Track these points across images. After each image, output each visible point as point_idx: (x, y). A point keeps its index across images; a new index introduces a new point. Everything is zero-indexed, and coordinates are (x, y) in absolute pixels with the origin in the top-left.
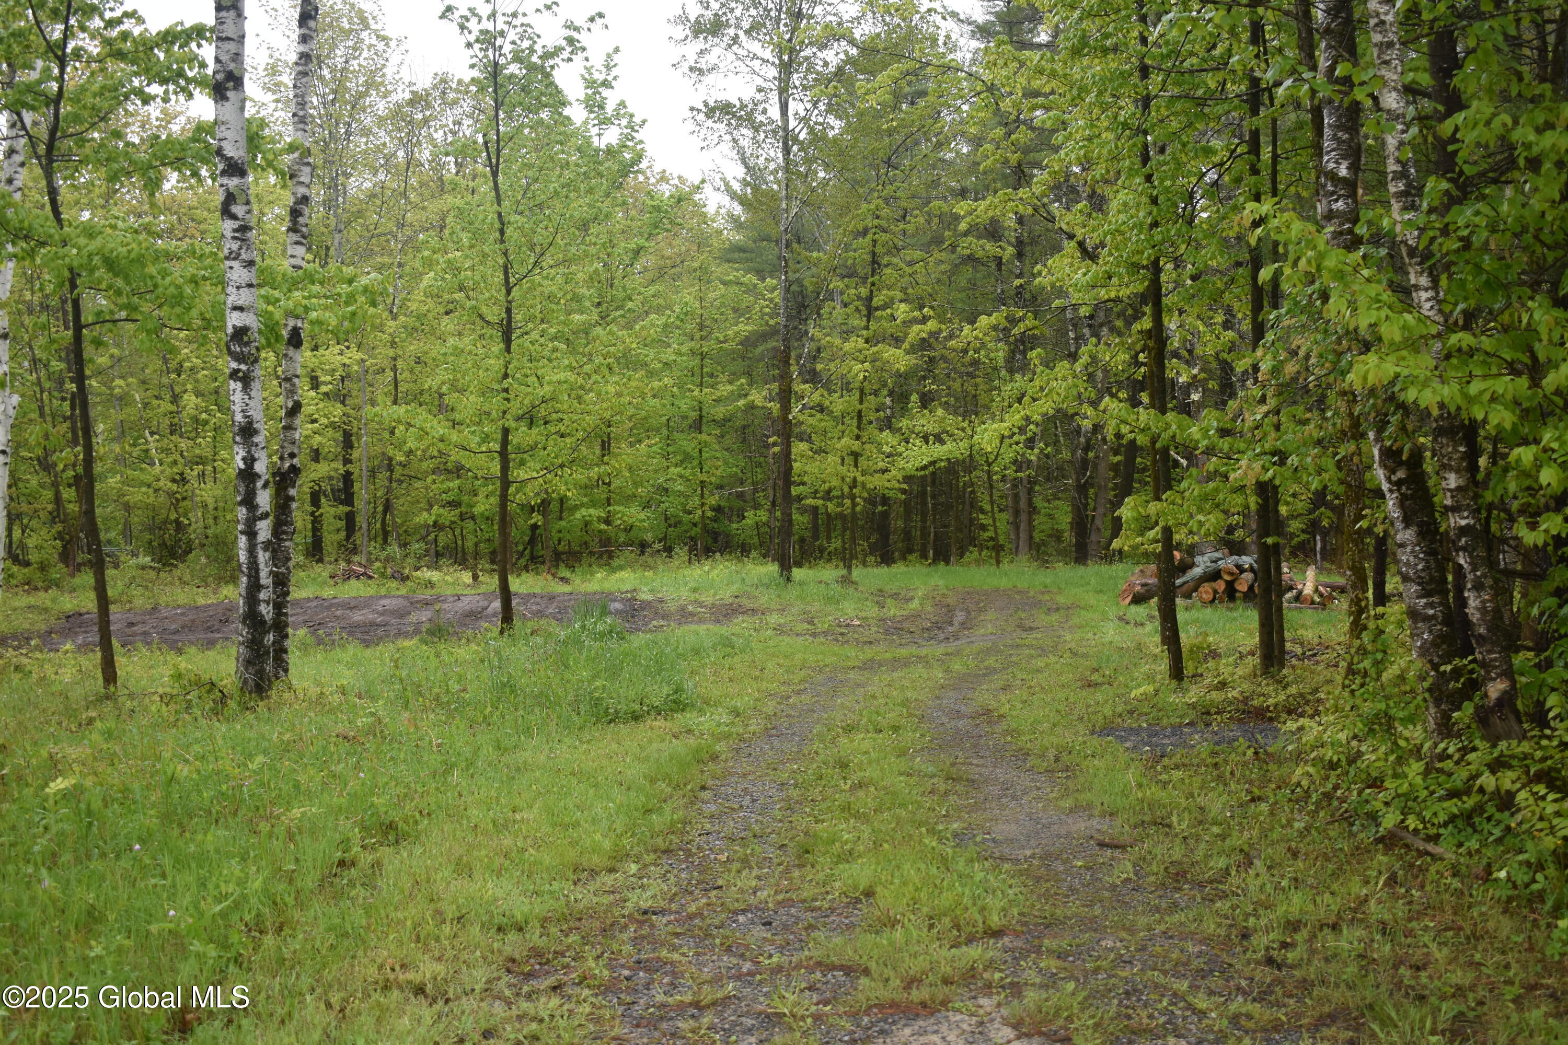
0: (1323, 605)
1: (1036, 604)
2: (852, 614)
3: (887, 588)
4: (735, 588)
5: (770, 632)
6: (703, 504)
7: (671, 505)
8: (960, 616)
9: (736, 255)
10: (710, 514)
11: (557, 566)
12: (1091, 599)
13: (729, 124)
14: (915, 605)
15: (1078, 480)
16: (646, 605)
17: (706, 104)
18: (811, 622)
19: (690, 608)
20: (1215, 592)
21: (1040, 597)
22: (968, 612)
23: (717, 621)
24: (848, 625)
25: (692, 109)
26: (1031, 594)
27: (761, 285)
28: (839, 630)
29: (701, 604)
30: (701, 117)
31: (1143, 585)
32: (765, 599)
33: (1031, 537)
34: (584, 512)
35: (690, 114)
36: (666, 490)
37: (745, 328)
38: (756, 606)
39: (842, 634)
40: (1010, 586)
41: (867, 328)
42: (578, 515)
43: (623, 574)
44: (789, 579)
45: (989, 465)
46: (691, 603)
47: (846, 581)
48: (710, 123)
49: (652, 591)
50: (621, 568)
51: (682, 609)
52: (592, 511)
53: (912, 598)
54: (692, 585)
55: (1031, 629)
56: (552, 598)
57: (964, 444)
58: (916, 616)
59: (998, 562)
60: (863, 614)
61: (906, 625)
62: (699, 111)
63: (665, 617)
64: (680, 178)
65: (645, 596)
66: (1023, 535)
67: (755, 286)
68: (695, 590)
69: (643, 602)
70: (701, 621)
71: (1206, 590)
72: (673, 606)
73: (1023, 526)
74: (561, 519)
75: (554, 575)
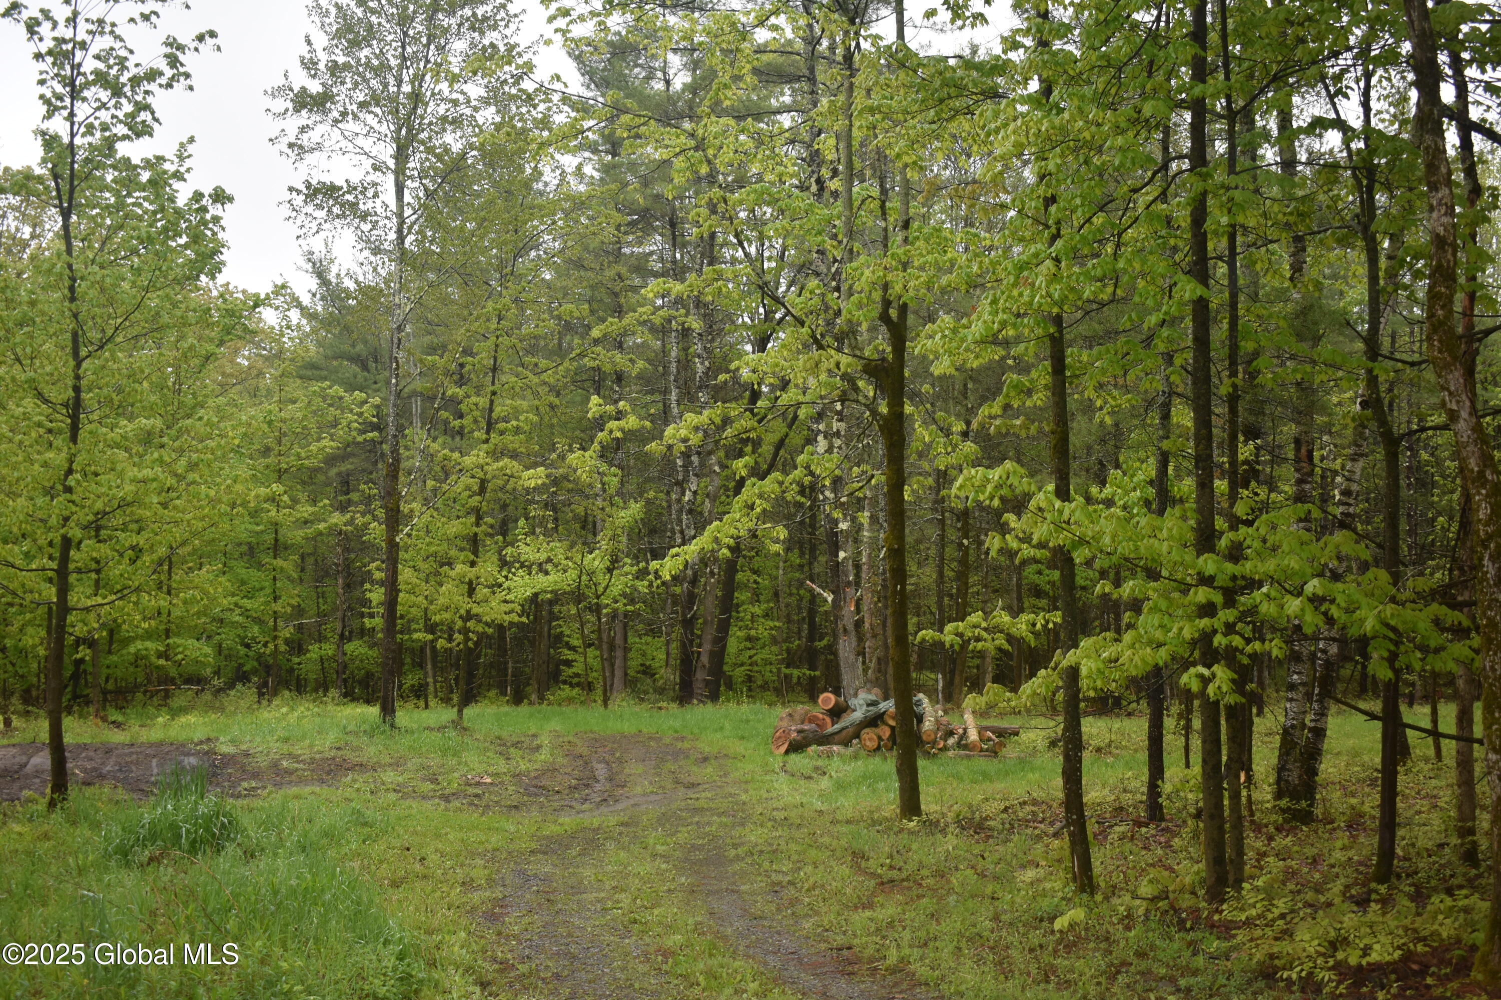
0: (994, 753)
1: (678, 754)
2: (480, 768)
3: (504, 734)
4: (332, 737)
5: (392, 796)
6: (275, 637)
7: (228, 638)
8: (601, 771)
9: (309, 373)
10: (283, 648)
11: (104, 709)
12: (739, 747)
13: (330, 211)
14: (544, 756)
15: (684, 615)
16: (229, 760)
17: (309, 185)
18: (435, 781)
19: (285, 763)
20: (880, 738)
21: (679, 745)
22: (607, 763)
23: (322, 781)
24: (478, 784)
25: (291, 189)
26: (668, 741)
27: (347, 397)
28: (471, 790)
29: (295, 758)
30: (299, 200)
31: (800, 732)
32: (371, 751)
33: (626, 674)
34: (139, 645)
35: (287, 196)
36: (221, 621)
37: (328, 444)
38: (364, 762)
39: (477, 796)
40: (634, 730)
41: (486, 441)
42: (132, 649)
43: (191, 718)
44: (393, 726)
45: (598, 597)
46: (284, 756)
47: (457, 724)
48: (310, 209)
49: (233, 741)
50: (184, 710)
51: (275, 765)
52: (149, 644)
53: (538, 748)
54: (281, 733)
55: (692, 786)
56: (108, 750)
57: (572, 574)
58: (552, 770)
59: (605, 703)
60: (491, 769)
61: (545, 782)
62: (299, 192)
63: (255, 775)
64: (244, 292)
65: (226, 749)
66: (618, 673)
67: (341, 398)
68: (286, 740)
69: (224, 756)
70: (301, 781)
71: (869, 736)
72: (263, 762)
73: (618, 663)
74: (110, 652)
75: (104, 719)
